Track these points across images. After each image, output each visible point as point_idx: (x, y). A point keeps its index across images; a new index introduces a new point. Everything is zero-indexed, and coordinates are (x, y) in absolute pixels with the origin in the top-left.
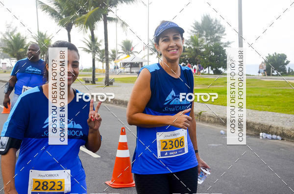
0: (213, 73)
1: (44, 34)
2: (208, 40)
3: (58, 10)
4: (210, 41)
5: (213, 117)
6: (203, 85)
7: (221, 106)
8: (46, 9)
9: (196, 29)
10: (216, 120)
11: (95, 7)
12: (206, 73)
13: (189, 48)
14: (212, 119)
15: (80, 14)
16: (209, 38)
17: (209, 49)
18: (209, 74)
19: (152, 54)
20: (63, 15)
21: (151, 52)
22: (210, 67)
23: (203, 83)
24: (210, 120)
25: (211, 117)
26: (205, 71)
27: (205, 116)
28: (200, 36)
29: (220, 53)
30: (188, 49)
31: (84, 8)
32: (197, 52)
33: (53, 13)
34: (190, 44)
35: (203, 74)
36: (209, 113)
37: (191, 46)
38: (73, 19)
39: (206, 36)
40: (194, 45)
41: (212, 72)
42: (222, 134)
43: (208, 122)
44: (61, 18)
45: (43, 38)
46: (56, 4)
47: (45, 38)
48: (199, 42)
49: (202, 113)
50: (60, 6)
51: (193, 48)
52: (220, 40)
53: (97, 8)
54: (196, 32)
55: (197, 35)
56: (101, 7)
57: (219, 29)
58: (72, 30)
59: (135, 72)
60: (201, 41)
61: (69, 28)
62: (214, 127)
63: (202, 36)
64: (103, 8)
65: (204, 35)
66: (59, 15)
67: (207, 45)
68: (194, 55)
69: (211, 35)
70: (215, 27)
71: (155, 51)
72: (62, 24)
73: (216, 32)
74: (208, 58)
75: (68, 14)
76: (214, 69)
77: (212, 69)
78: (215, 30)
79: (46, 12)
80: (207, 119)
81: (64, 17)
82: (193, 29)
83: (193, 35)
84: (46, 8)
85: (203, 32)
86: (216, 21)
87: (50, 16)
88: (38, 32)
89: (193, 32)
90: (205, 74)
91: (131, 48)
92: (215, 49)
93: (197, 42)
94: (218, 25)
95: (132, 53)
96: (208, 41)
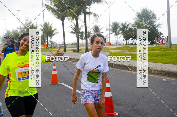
0: (150, 44)
2: (146, 23)
3: (56, 9)
7: (161, 64)
8: (49, 9)
9: (139, 17)
10: (159, 72)
11: (78, 6)
13: (134, 29)
14: (156, 72)
15: (69, 10)
19: (111, 33)
20: (59, 11)
21: (111, 32)
24: (155, 73)
25: (156, 70)
27: (151, 70)
28: (141, 21)
31: (72, 7)
33: (53, 11)
34: (135, 26)
36: (154, 68)
38: (65, 14)
39: (145, 20)
40: (138, 27)
43: (153, 74)
44: (58, 13)
46: (55, 5)
47: (48, 26)
49: (150, 68)
50: (57, 7)
52: (154, 23)
53: (80, 6)
54: (138, 19)
55: (139, 21)
57: (153, 16)
60: (142, 24)
61: (63, 20)
62: (157, 77)
63: (142, 21)
64: (83, 6)
69: (148, 20)
71: (114, 31)
72: (59, 17)
73: (151, 18)
75: (62, 11)
76: (150, 41)
78: (150, 17)
80: (153, 72)
81: (60, 13)
82: (137, 17)
83: (137, 21)
86: (151, 11)
87: (52, 13)
88: (44, 22)
91: (99, 30)
93: (140, 25)
94: (152, 14)
96: (146, 24)
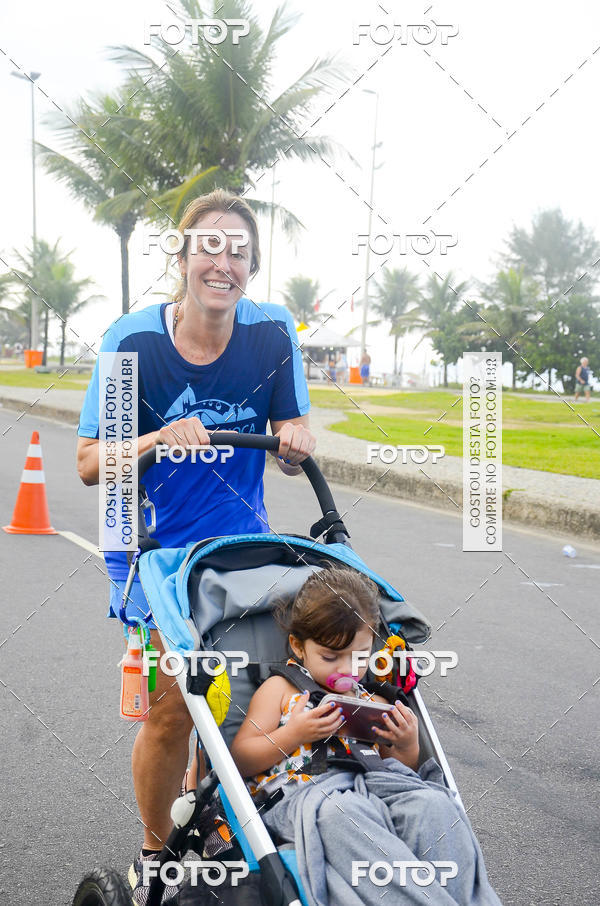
0: (562, 390)
1: (51, 248)
2: (553, 286)
3: (94, 173)
4: (557, 290)
5: (544, 508)
6: (527, 420)
8: (61, 167)
9: (519, 253)
10: (554, 515)
11: (204, 167)
12: (540, 389)
13: (490, 308)
14: (541, 514)
15: (161, 185)
16: (555, 280)
17: (554, 315)
18: (550, 392)
19: (375, 324)
20: (108, 187)
21: (373, 316)
22: (554, 371)
23: (527, 416)
24: (536, 517)
25: (538, 506)
26: (537, 380)
27: (520, 504)
28: (528, 272)
29: (588, 329)
30: (487, 313)
31: (172, 169)
32: (516, 321)
33: (81, 182)
34: (495, 297)
35: (530, 391)
36: (533, 494)
37: (497, 302)
38: (137, 201)
39: (548, 274)
40: (507, 302)
41: (558, 387)
42: (567, 556)
43: (528, 522)
44: (103, 196)
45: (48, 260)
46: (89, 154)
47: (53, 260)
48: (524, 291)
49: (513, 494)
50: (102, 162)
51: (503, 309)
52: (590, 288)
53: (213, 169)
54: (515, 261)
55: (518, 270)
56: (225, 167)
57: (588, 253)
58: (133, 234)
59: (321, 375)
60: (530, 290)
61: (125, 229)
62: (542, 536)
63: (535, 274)
64: (231, 168)
65: (542, 269)
66: (97, 189)
67: (549, 302)
68: (505, 329)
69: (562, 271)
70: (576, 249)
71: (387, 315)
72: (105, 215)
73: (580, 263)
74: (548, 342)
75: (123, 185)
76: (566, 377)
77: (559, 376)
78: (575, 255)
79: (60, 177)
80: (525, 513)
81: (111, 194)
82: (507, 251)
83: (506, 271)
84: (59, 165)
85: (536, 263)
86: (581, 227)
87: (70, 191)
88: (34, 238)
89: (508, 260)
90: (537, 392)
91: (314, 303)
92: (572, 313)
93: (519, 291)
94: (587, 242)
95: (314, 318)
96: (551, 291)
